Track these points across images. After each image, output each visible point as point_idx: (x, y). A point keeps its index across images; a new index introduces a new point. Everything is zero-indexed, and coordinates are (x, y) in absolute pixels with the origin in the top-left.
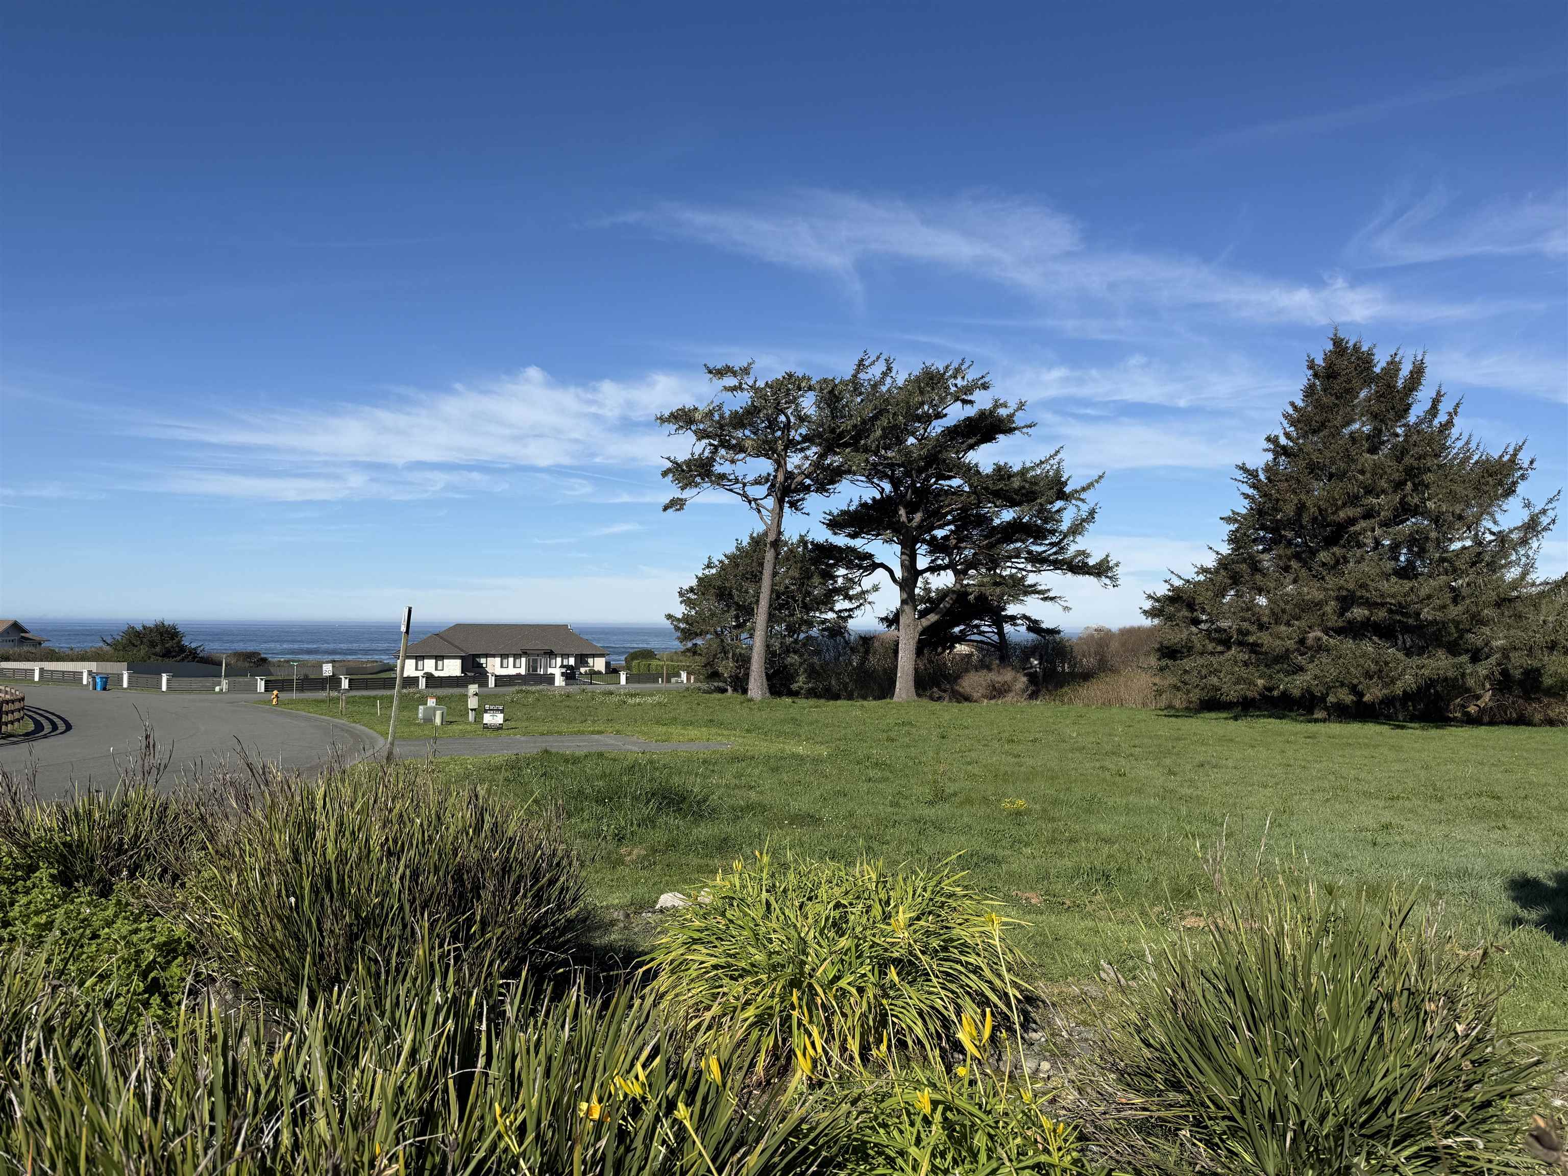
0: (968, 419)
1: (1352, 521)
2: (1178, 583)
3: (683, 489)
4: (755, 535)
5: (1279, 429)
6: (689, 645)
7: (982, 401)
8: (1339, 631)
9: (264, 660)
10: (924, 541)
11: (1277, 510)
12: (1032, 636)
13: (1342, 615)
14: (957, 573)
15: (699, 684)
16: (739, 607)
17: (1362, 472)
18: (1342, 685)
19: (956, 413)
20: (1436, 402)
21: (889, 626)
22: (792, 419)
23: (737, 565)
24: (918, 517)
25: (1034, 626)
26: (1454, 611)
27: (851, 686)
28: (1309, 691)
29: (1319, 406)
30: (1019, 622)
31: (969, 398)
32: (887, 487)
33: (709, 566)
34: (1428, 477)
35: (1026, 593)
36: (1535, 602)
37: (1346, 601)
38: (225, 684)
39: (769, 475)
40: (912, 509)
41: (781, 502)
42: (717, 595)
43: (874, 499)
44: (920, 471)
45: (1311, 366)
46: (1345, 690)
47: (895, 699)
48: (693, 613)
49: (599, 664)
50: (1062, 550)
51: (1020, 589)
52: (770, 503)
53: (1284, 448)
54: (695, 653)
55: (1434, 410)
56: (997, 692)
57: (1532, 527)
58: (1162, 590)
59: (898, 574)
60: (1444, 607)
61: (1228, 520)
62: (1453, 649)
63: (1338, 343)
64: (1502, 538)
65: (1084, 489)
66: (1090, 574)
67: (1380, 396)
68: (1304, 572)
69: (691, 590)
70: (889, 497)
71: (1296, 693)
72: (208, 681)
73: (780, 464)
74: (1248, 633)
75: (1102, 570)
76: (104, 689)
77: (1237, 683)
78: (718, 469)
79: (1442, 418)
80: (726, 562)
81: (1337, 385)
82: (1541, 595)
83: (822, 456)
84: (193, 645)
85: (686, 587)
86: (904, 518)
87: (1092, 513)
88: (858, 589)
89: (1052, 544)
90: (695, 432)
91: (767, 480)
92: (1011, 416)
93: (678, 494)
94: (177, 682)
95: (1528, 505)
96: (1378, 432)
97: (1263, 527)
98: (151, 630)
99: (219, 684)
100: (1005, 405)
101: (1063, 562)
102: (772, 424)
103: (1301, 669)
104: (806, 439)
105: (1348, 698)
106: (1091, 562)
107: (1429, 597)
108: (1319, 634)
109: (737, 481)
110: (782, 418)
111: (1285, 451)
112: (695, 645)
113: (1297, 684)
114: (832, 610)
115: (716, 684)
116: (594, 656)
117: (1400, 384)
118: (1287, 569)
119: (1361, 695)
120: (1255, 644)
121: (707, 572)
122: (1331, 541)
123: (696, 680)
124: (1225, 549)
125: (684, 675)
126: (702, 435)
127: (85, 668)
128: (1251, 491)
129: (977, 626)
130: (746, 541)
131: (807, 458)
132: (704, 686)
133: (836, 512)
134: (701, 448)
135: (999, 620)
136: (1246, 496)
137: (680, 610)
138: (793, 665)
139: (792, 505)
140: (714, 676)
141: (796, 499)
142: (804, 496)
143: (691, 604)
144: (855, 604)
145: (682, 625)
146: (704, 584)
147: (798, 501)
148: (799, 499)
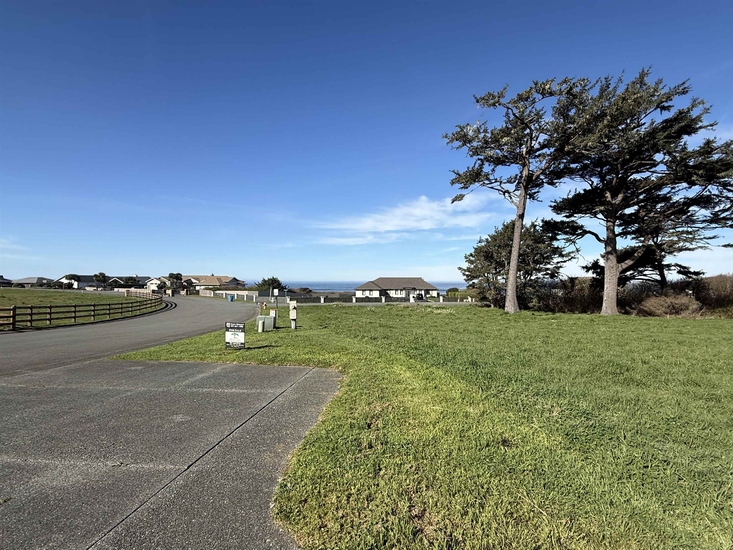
0: (666, 120)
3: (463, 189)
4: (505, 224)
6: (471, 283)
9: (310, 291)
12: (681, 277)
15: (476, 303)
16: (497, 263)
23: (496, 240)
24: (619, 199)
25: (684, 271)
30: (673, 268)
31: (668, 104)
32: (596, 181)
33: (480, 242)
35: (679, 251)
39: (517, 175)
41: (525, 194)
42: (485, 257)
43: (585, 190)
47: (603, 312)
48: (472, 266)
49: (435, 294)
51: (673, 248)
52: (519, 195)
54: (474, 287)
56: (675, 310)
59: (602, 237)
69: (471, 255)
70: (597, 188)
73: (524, 167)
76: (232, 301)
80: (490, 239)
85: (468, 254)
86: (609, 199)
90: (469, 150)
91: (516, 178)
93: (460, 192)
104: (543, 146)
109: (497, 181)
112: (474, 283)
114: (551, 263)
115: (485, 303)
116: (432, 290)
121: (479, 245)
123: (475, 301)
125: (470, 298)
129: (641, 272)
130: (500, 228)
132: (479, 304)
133: (559, 200)
134: (473, 162)
135: (660, 267)
137: (466, 265)
138: (530, 293)
139: (532, 196)
140: (484, 298)
141: (533, 191)
142: (539, 189)
143: (471, 262)
144: (565, 259)
145: (467, 273)
146: (478, 251)
147: (535, 193)
148: (536, 191)
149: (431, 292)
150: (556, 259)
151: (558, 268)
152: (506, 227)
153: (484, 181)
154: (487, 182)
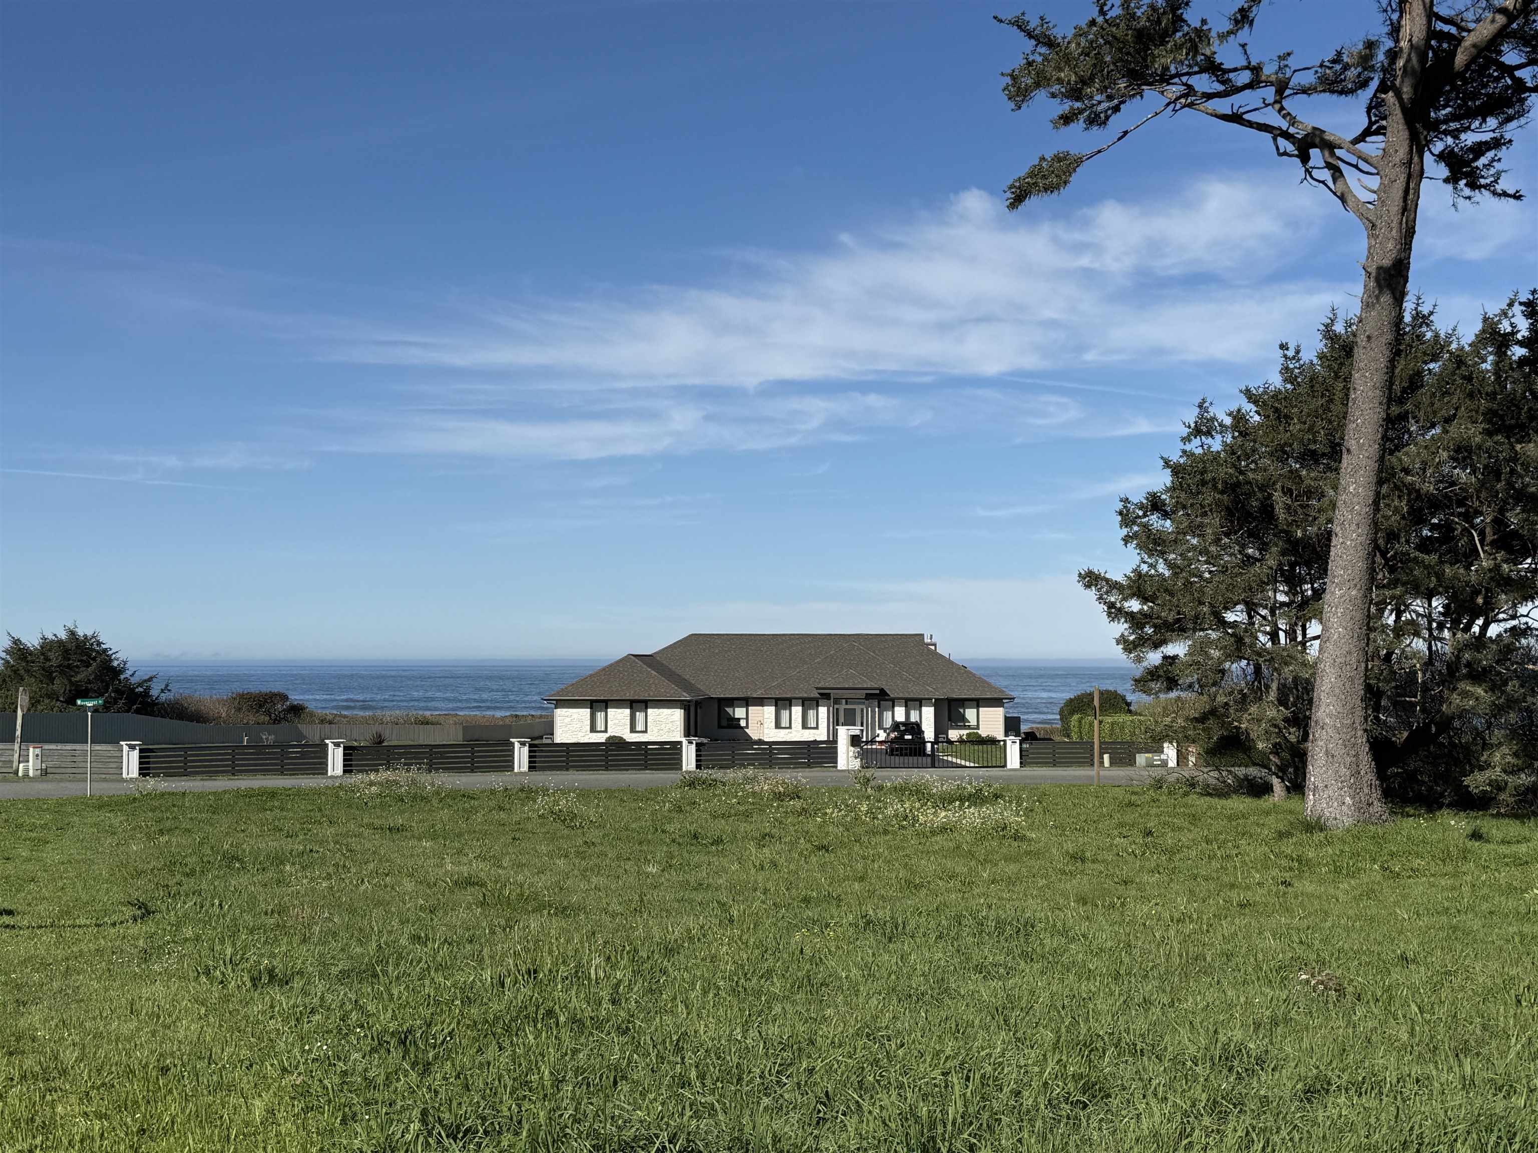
4: (1339, 328)
112: (1170, 660)
115: (1241, 771)
116: (978, 703)
121: (1195, 446)
140: (1231, 746)
141: (1469, 139)
142: (1501, 124)
145: (1134, 605)
147: (1479, 149)
148: (1487, 137)
153: (1194, 81)
154: (1203, 83)
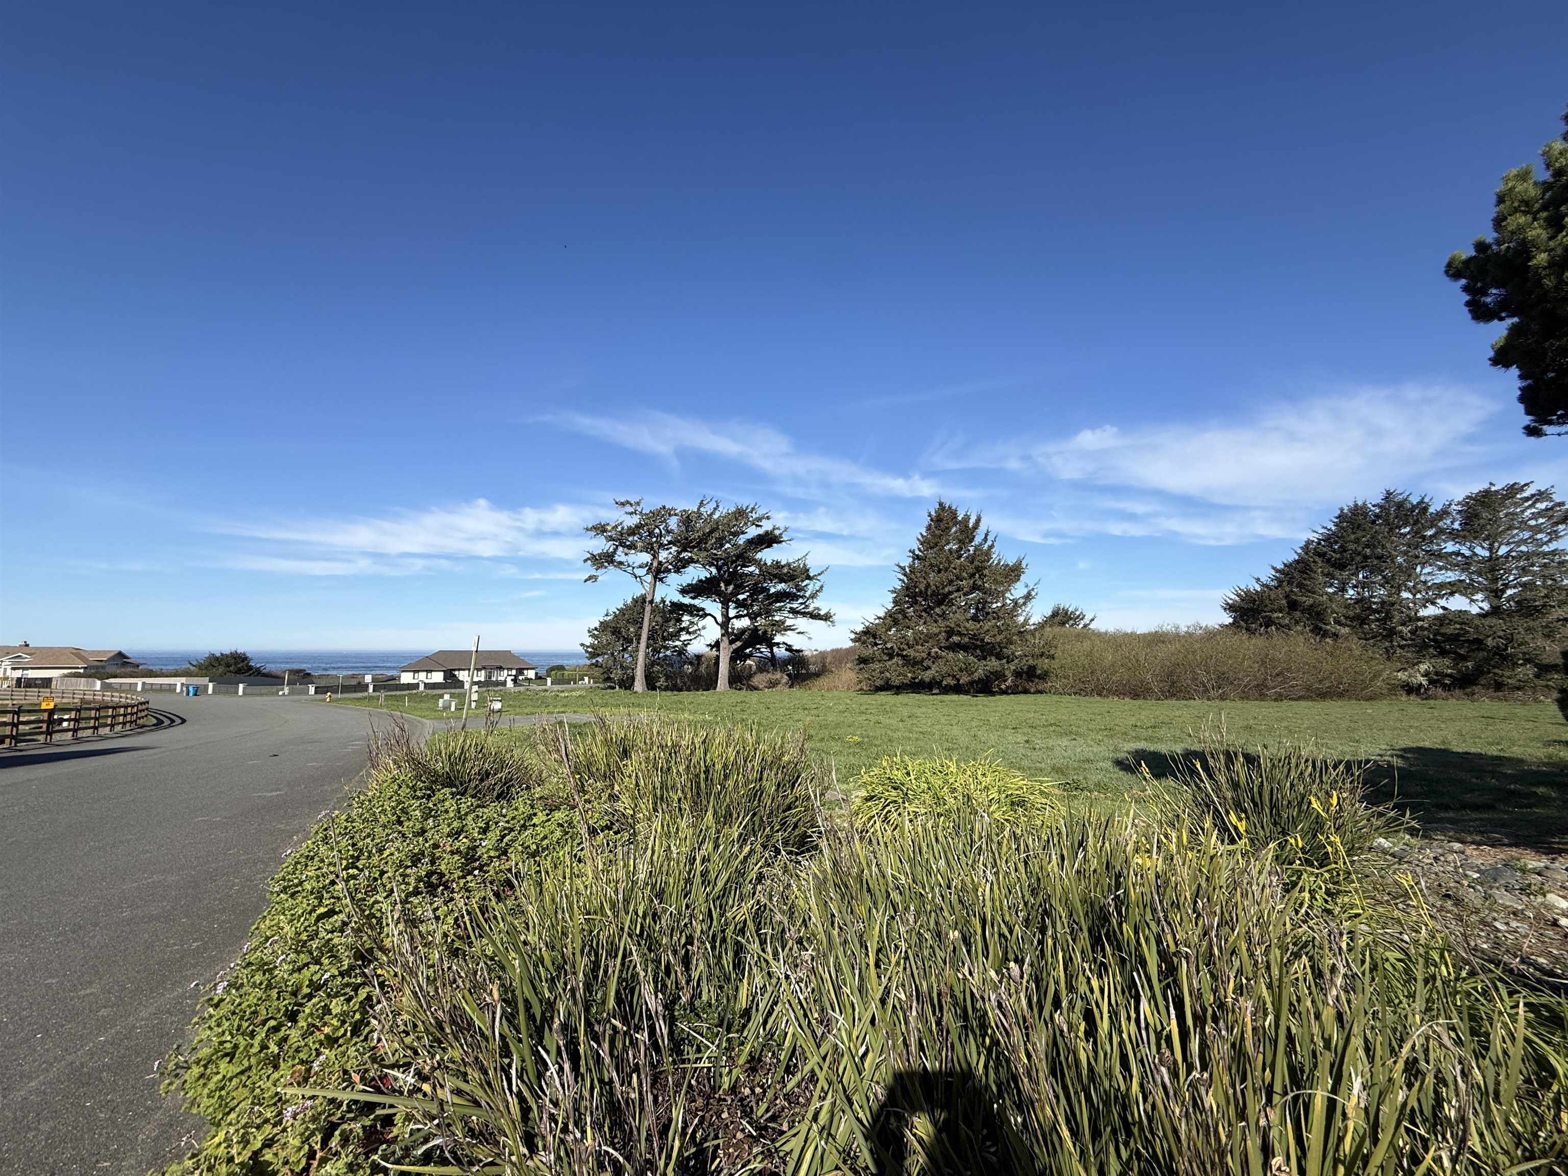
0: (759, 535)
1: (950, 593)
2: (867, 624)
3: (597, 569)
4: (638, 596)
5: (915, 546)
6: (594, 661)
7: (767, 526)
8: (947, 648)
9: (309, 674)
10: (733, 602)
11: (916, 587)
12: (788, 653)
13: (947, 640)
14: (751, 619)
15: (596, 685)
16: (625, 639)
17: (955, 569)
18: (949, 675)
19: (752, 532)
20: (986, 535)
21: (711, 649)
22: (663, 532)
23: (624, 615)
24: (731, 588)
25: (789, 648)
26: (999, 638)
27: (689, 683)
28: (934, 678)
29: (934, 535)
30: (781, 646)
31: (760, 524)
32: (714, 571)
33: (607, 615)
34: (986, 572)
35: (786, 630)
36: (1033, 633)
37: (950, 633)
38: (286, 690)
40: (727, 584)
41: (655, 578)
43: (705, 578)
44: (732, 563)
45: (930, 515)
46: (951, 678)
47: (718, 689)
48: (596, 642)
49: (531, 674)
50: (807, 607)
51: (781, 627)
52: (649, 578)
53: (917, 555)
54: (597, 666)
55: (985, 539)
56: (773, 684)
57: (1028, 597)
58: (860, 628)
59: (720, 620)
60: (995, 636)
61: (892, 592)
62: (999, 657)
63: (941, 504)
64: (1015, 602)
65: (819, 574)
66: (821, 619)
67: (962, 532)
68: (928, 619)
69: (596, 629)
70: (715, 577)
71: (927, 680)
72: (274, 689)
73: (655, 557)
74: (904, 650)
75: (827, 618)
76: (196, 695)
77: (899, 675)
78: (617, 558)
79: (989, 543)
80: (618, 612)
81: (943, 526)
82: (1035, 630)
83: (679, 553)
84: (258, 666)
86: (723, 588)
87: (822, 587)
88: (696, 627)
89: (801, 604)
90: (606, 537)
91: (647, 565)
92: (781, 534)
93: (594, 573)
94: (248, 691)
95: (1027, 586)
96: (960, 549)
97: (908, 596)
98: (227, 656)
99: (283, 690)
100: (778, 529)
101: (808, 613)
102: (651, 534)
103: (929, 668)
104: (670, 543)
105: (953, 682)
106: (822, 613)
107: (988, 631)
108: (937, 650)
109: (629, 566)
110: (657, 531)
111: (918, 557)
112: (597, 661)
113: (927, 676)
114: (678, 640)
115: (608, 684)
116: (527, 669)
117: (971, 525)
118: (920, 617)
119: (958, 680)
120: (906, 656)
122: (940, 603)
123: (595, 682)
124: (890, 606)
125: (586, 679)
126: (610, 539)
127: (178, 682)
128: (902, 577)
129: (759, 649)
130: (630, 601)
131: (670, 553)
132: (602, 686)
133: (685, 584)
134: (609, 546)
135: (771, 645)
136: (900, 580)
137: (588, 641)
138: (658, 672)
139: (661, 580)
140: (608, 679)
143: (594, 636)
144: (693, 637)
145: (590, 650)
146: (604, 625)
149: (525, 672)
150: (684, 637)
151: (686, 645)
152: (635, 601)
154: (619, 565)
